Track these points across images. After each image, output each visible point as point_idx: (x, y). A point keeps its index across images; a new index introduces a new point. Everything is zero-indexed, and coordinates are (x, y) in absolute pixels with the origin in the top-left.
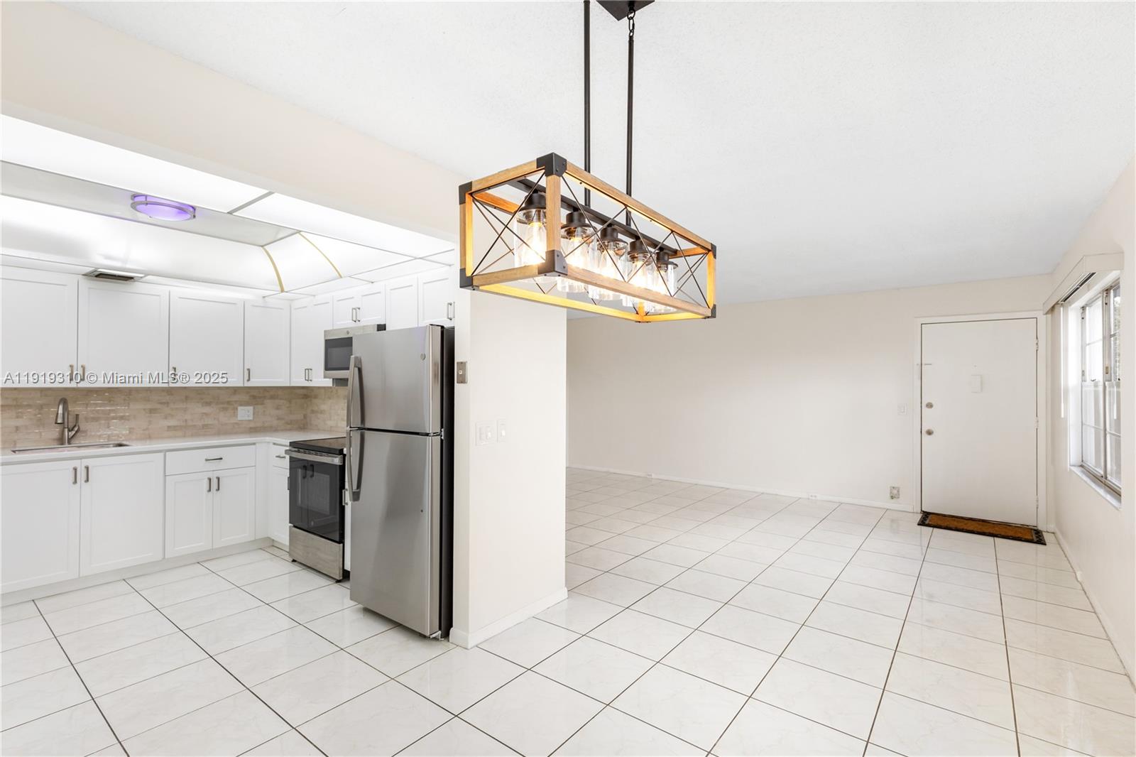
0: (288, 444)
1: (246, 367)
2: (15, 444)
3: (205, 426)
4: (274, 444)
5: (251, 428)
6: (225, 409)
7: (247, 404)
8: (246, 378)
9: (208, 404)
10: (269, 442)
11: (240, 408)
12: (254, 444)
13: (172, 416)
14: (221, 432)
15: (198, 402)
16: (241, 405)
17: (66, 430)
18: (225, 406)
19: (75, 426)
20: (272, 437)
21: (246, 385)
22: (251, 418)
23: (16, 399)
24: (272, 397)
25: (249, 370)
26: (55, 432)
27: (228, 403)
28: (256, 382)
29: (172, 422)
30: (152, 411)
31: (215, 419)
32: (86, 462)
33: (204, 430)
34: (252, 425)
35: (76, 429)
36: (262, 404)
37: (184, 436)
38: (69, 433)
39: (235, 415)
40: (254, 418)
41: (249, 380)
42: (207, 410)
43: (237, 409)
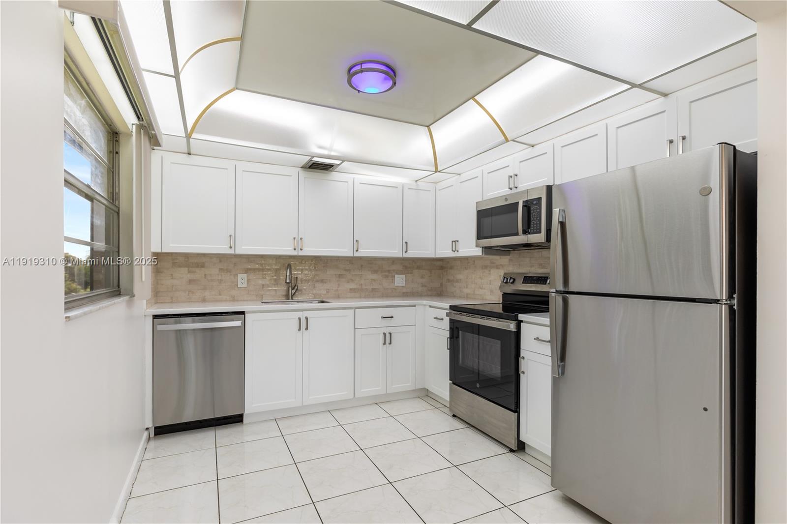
1: (404, 241)
2: (262, 298)
3: (373, 290)
4: (430, 306)
5: (404, 293)
6: (387, 277)
7: (402, 273)
8: (405, 250)
9: (375, 272)
10: (425, 305)
11: (396, 276)
12: (414, 306)
13: (352, 280)
14: (386, 295)
15: (369, 270)
16: (397, 274)
17: (290, 288)
18: (387, 274)
19: (295, 286)
21: (404, 256)
22: (404, 285)
24: (419, 268)
25: (406, 243)
26: (282, 289)
27: (389, 271)
28: (413, 253)
29: (353, 286)
30: (340, 276)
31: (380, 284)
33: (373, 293)
34: (405, 291)
35: (296, 288)
36: (411, 273)
37: (360, 297)
38: (291, 291)
39: (393, 282)
40: (406, 284)
41: (406, 252)
42: (375, 276)
43: (395, 277)
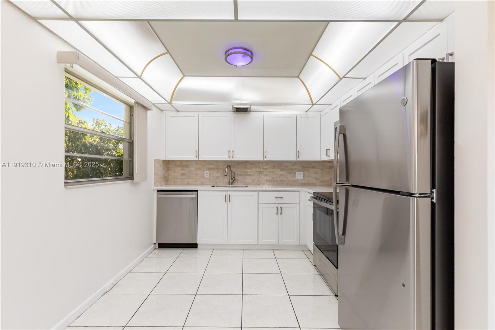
0: (313, 193)
1: (297, 150)
3: (282, 181)
4: (309, 193)
5: (302, 183)
6: (290, 173)
7: (301, 171)
8: (298, 156)
9: (283, 170)
10: (306, 191)
11: (297, 172)
12: (299, 191)
13: (268, 175)
14: (288, 185)
15: (278, 169)
16: (298, 171)
17: (231, 179)
18: (291, 171)
19: (233, 177)
20: (309, 188)
21: (297, 160)
22: (302, 178)
23: (217, 166)
24: (313, 167)
25: (299, 152)
26: (227, 180)
27: (292, 170)
28: (303, 158)
29: (268, 178)
30: (260, 172)
31: (286, 177)
32: (229, 193)
33: (281, 183)
34: (303, 182)
35: (234, 179)
36: (308, 171)
37: (273, 185)
39: (295, 176)
40: (303, 178)
42: (282, 173)
43: (296, 173)
